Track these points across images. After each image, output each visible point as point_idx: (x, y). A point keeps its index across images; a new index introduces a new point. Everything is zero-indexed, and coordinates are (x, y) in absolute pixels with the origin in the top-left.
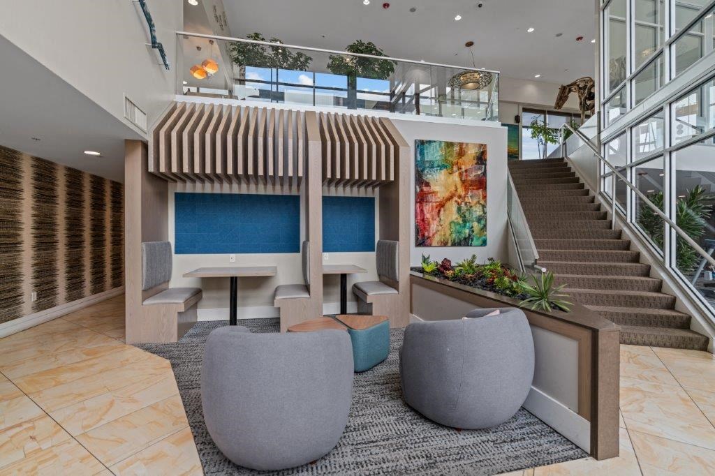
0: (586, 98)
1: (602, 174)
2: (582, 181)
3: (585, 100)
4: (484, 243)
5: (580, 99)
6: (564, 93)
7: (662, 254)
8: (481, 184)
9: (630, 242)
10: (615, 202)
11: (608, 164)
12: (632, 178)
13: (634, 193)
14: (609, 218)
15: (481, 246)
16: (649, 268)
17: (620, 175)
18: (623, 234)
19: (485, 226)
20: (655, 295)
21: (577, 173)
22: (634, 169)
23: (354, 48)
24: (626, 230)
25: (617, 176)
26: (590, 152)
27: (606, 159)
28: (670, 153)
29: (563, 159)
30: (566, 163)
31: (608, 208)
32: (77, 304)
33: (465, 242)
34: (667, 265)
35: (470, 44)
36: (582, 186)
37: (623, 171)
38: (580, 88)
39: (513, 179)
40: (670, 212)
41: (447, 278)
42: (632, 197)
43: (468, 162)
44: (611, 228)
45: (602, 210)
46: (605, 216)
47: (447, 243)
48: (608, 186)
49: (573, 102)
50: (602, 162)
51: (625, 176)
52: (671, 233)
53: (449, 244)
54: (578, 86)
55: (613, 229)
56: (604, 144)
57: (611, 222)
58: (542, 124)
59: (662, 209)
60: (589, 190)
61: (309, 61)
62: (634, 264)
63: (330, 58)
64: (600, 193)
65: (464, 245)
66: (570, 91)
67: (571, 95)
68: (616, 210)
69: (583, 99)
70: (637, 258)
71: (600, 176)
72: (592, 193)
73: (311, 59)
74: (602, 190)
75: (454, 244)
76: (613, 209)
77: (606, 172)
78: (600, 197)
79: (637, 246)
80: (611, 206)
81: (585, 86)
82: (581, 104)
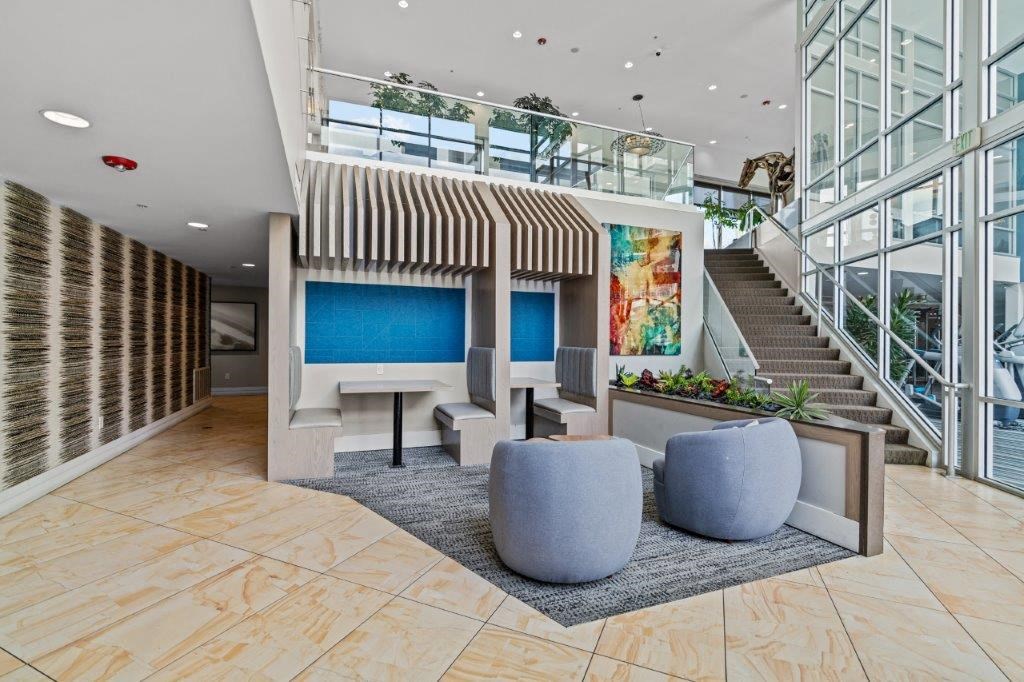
0: (778, 178)
1: (803, 271)
2: (778, 278)
3: (776, 181)
4: (678, 352)
5: (771, 177)
6: (750, 167)
7: (876, 366)
8: (676, 278)
9: (839, 351)
10: (821, 307)
11: (812, 259)
12: (840, 278)
13: (842, 292)
14: (813, 324)
15: (675, 354)
16: (862, 380)
17: (826, 273)
18: (831, 342)
19: (679, 330)
20: (871, 409)
21: (771, 268)
22: (842, 268)
23: (523, 102)
24: (834, 337)
25: (823, 274)
26: (787, 244)
27: (808, 253)
28: (885, 253)
29: (752, 250)
30: (757, 256)
31: (812, 312)
32: (142, 433)
33: (658, 350)
34: (881, 377)
35: (638, 98)
36: (778, 284)
37: (830, 269)
38: (769, 165)
39: (710, 272)
40: (884, 318)
41: (658, 391)
42: (840, 299)
43: (661, 253)
44: (816, 334)
45: (805, 314)
46: (808, 320)
47: (637, 350)
48: (809, 286)
49: (761, 180)
50: (804, 256)
51: (833, 274)
52: (884, 339)
53: (640, 353)
54: (767, 161)
55: (819, 335)
56: (806, 237)
57: (816, 328)
58: (717, 202)
59: (876, 314)
60: (787, 290)
61: (469, 115)
62: (846, 376)
63: (495, 113)
64: (801, 294)
65: (656, 354)
66: (757, 166)
67: (758, 171)
68: (822, 316)
69: (774, 177)
70: (847, 369)
71: (801, 275)
72: (791, 294)
73: (472, 112)
74: (803, 291)
75: (645, 353)
76: (818, 316)
77: (808, 270)
78: (800, 298)
79: (847, 356)
80: (816, 311)
81: (776, 164)
82: (771, 183)
